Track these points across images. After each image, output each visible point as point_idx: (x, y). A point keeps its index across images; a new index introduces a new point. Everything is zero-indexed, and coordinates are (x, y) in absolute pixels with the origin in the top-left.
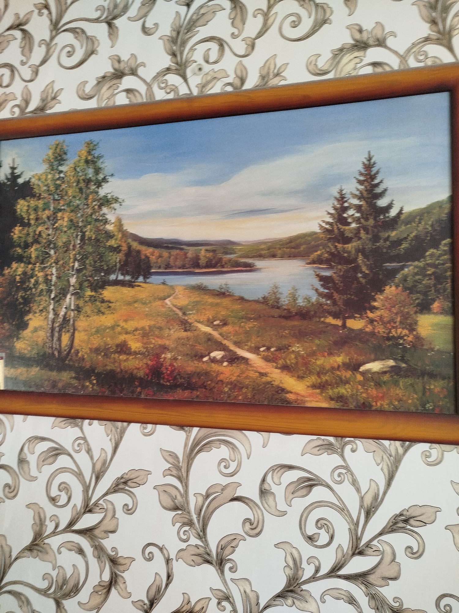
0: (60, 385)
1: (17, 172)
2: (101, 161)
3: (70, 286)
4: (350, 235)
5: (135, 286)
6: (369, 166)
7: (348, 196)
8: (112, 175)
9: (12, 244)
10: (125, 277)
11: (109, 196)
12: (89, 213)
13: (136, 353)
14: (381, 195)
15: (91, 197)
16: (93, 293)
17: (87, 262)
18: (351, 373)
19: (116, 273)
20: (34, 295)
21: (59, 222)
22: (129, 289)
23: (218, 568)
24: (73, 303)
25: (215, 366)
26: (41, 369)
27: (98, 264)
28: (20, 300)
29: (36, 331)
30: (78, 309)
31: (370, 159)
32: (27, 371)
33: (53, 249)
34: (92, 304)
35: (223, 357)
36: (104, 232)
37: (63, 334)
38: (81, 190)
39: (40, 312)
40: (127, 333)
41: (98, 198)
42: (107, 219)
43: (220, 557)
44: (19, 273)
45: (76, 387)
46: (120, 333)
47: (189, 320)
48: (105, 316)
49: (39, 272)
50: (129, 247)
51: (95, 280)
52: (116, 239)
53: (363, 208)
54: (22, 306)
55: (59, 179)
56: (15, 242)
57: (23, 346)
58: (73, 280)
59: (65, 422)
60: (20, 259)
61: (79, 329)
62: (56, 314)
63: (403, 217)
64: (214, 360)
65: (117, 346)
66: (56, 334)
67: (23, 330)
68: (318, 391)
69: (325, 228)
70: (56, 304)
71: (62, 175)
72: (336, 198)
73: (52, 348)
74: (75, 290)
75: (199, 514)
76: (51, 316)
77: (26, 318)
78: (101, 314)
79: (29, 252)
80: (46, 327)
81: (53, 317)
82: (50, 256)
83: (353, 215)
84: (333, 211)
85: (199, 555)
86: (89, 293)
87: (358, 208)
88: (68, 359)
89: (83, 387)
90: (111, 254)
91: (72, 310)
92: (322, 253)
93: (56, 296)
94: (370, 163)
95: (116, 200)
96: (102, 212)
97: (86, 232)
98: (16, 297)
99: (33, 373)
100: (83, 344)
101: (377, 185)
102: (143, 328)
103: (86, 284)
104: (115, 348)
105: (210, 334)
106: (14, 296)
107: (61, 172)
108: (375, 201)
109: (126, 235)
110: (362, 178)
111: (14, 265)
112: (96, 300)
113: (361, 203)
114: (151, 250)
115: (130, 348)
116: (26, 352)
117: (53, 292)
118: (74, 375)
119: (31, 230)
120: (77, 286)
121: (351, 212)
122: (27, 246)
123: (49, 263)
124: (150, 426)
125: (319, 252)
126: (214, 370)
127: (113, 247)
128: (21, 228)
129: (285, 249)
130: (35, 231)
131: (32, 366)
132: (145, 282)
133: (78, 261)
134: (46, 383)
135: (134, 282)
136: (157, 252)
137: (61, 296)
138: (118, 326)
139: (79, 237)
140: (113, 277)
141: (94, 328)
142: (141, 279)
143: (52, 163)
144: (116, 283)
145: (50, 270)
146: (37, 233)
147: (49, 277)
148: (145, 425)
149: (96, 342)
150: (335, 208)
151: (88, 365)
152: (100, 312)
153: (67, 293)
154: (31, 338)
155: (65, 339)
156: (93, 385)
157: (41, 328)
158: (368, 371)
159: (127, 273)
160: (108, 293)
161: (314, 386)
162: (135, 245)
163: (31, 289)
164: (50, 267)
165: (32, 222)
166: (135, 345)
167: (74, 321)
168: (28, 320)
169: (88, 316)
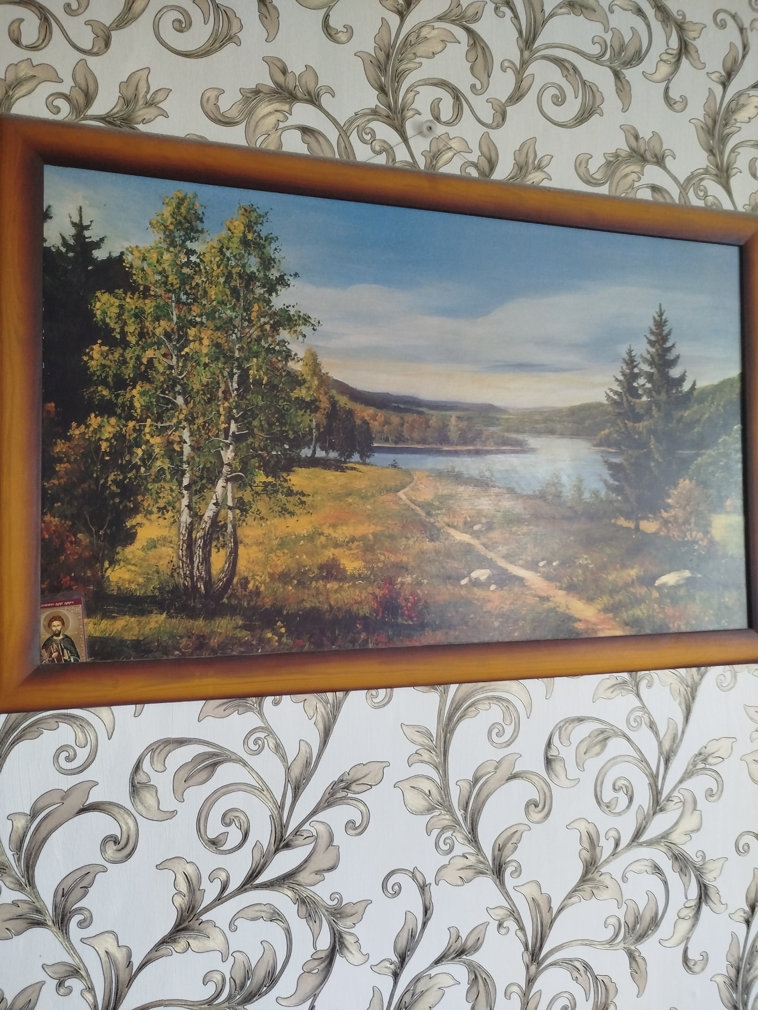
0: (214, 642)
1: (92, 235)
2: (273, 246)
3: (222, 464)
4: (642, 411)
5: (347, 468)
6: (660, 323)
7: (638, 359)
8: (296, 275)
9: (85, 377)
10: (327, 453)
11: (292, 312)
12: (254, 336)
13: (353, 577)
14: (673, 363)
15: (256, 307)
16: (270, 479)
17: (256, 423)
18: (646, 589)
19: (312, 447)
20: (146, 478)
21: (192, 345)
22: (338, 473)
23: (495, 877)
24: (230, 495)
25: (478, 592)
26: (170, 616)
27: (276, 429)
28: (114, 488)
29: (155, 547)
30: (242, 506)
31: (661, 315)
32: (139, 622)
33: (180, 394)
34: (270, 498)
35: (488, 577)
36: (284, 374)
37: (214, 551)
38: (235, 291)
39: (159, 511)
40: (337, 545)
41: (270, 312)
42: (289, 351)
43: (497, 863)
44: (106, 435)
45: (246, 642)
46: (324, 547)
47: (436, 524)
48: (295, 518)
49: (152, 436)
50: (334, 403)
51: (272, 456)
52: (309, 388)
53: (655, 378)
54: (117, 500)
55: (188, 264)
56: (94, 373)
57: (127, 576)
58: (228, 455)
59: (224, 707)
60: (106, 409)
61: (246, 541)
62: (196, 516)
63: (695, 393)
64: (476, 583)
65: (321, 567)
66: (199, 552)
67: (125, 546)
68: (611, 615)
69: (613, 399)
70: (195, 498)
71: (193, 258)
72: (624, 360)
73: (192, 576)
74: (232, 472)
75: (465, 809)
76: (185, 518)
77: (128, 524)
78: (287, 516)
79: (128, 396)
80: (175, 539)
81: (189, 520)
82: (175, 406)
83: (644, 385)
84: (621, 378)
85: (469, 867)
86: (261, 478)
87: (650, 377)
88: (226, 596)
89: (261, 640)
90: (300, 413)
91: (230, 508)
92: (610, 433)
93: (193, 483)
94: (661, 319)
95: (306, 320)
96: (278, 338)
97: (249, 369)
98: (102, 481)
99: (153, 625)
100: (256, 568)
101: (669, 349)
102: (364, 538)
103: (255, 462)
104: (316, 571)
105: (469, 544)
106: (97, 480)
107: (191, 252)
108: (667, 370)
109: (325, 382)
110: (653, 338)
111: (94, 421)
112: (277, 492)
113: (652, 371)
114: (371, 411)
115: (344, 570)
116: (133, 586)
117: (187, 475)
118: (241, 623)
119: (129, 354)
120: (237, 465)
121: (642, 381)
122: (120, 384)
123: (175, 421)
124: (382, 692)
125: (607, 431)
126: (477, 597)
127: (303, 401)
128: (105, 348)
129: (566, 424)
130: (138, 358)
131: (151, 612)
132: (364, 463)
133: (236, 421)
134: (184, 641)
135: (345, 462)
136: (381, 415)
137: (204, 481)
138: (322, 534)
139: (236, 377)
140: (306, 452)
141: (276, 538)
142: (356, 457)
143: (171, 231)
144: (313, 462)
145: (177, 433)
146: (145, 361)
147: (177, 447)
148: (374, 692)
149: (282, 562)
150: (624, 374)
151: (268, 602)
152: (284, 511)
153: (218, 478)
154: (144, 560)
155: (219, 560)
156: (281, 636)
157: (165, 541)
158: (663, 585)
159: (332, 447)
160: (299, 479)
161: (606, 610)
162: (343, 401)
163: (138, 468)
164: (177, 427)
165: (133, 340)
166: (351, 565)
167: (234, 527)
168: (133, 527)
169: (262, 518)
